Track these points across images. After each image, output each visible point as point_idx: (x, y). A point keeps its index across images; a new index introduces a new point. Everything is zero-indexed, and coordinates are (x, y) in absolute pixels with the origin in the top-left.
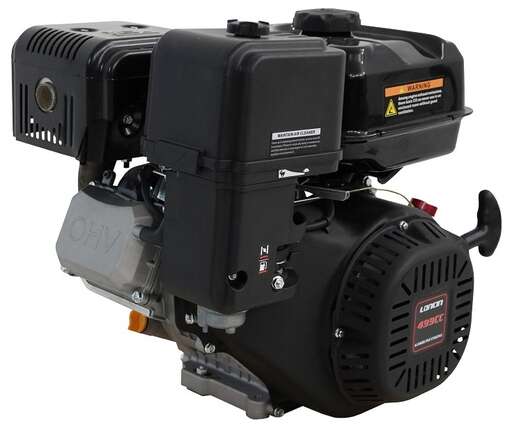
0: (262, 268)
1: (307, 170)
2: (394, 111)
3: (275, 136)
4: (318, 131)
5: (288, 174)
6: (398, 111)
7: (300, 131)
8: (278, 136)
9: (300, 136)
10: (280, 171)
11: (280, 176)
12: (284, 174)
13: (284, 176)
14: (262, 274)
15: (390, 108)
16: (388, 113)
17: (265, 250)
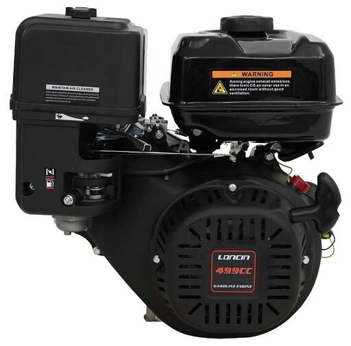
0: (49, 185)
1: (86, 118)
2: (223, 91)
3: (49, 87)
4: (96, 90)
5: (65, 117)
6: (229, 91)
7: (76, 87)
8: (53, 87)
9: (76, 90)
10: (57, 114)
11: (57, 118)
12: (61, 117)
13: (62, 119)
14: (49, 189)
15: (218, 87)
16: (216, 92)
17: (50, 172)
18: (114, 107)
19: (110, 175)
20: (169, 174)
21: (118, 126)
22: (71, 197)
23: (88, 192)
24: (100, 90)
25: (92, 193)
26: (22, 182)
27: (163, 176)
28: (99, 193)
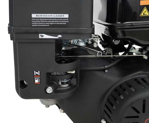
0: (37, 81)
2: (147, 14)
3: (34, 16)
4: (66, 16)
5: (46, 36)
7: (52, 15)
8: (37, 16)
9: (52, 17)
10: (40, 35)
11: (40, 37)
12: (43, 36)
13: (43, 37)
14: (37, 84)
15: (144, 12)
16: (142, 14)
17: (37, 73)
18: (79, 28)
19: (74, 72)
20: (108, 69)
21: (72, 41)
22: (51, 88)
23: (60, 83)
24: (69, 16)
25: (63, 83)
26: (19, 81)
27: (104, 70)
28: (67, 83)
